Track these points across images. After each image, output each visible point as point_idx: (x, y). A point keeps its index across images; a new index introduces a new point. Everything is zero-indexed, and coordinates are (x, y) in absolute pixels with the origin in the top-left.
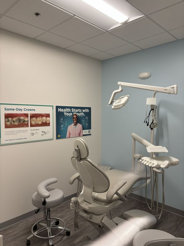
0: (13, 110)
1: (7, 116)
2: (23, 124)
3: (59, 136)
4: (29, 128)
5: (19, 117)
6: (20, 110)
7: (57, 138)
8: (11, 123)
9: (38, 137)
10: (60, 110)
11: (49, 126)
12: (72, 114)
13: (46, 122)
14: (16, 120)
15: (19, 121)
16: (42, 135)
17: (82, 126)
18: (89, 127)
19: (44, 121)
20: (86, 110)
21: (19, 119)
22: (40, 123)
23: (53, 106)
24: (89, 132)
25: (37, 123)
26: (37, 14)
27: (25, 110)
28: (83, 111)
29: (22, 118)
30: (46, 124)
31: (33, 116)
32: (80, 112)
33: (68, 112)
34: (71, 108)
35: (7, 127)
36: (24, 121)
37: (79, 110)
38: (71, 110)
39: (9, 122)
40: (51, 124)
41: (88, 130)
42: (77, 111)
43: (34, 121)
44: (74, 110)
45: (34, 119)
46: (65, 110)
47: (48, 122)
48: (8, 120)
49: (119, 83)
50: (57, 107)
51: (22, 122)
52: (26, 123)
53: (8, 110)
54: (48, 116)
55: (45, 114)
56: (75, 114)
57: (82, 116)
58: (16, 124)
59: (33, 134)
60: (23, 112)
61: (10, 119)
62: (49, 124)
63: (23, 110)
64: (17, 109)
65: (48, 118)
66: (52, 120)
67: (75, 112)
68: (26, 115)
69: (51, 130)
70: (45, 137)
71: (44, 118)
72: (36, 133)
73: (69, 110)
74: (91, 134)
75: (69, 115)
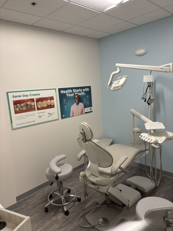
0: (20, 96)
1: (16, 103)
2: (30, 109)
3: (64, 116)
4: (37, 112)
5: (26, 102)
6: (26, 96)
7: (62, 118)
8: (20, 109)
9: (45, 118)
10: (63, 92)
11: (54, 107)
12: (73, 94)
13: (51, 104)
14: (24, 106)
15: (27, 107)
16: (48, 116)
17: (84, 104)
18: (90, 105)
19: (49, 104)
20: (87, 89)
21: (26, 104)
22: (46, 106)
23: (55, 89)
24: (91, 109)
25: (43, 106)
26: (34, 4)
27: (31, 95)
28: (84, 90)
29: (29, 103)
30: (51, 106)
31: (38, 100)
32: (81, 92)
33: (70, 93)
34: (72, 89)
35: (16, 112)
36: (31, 106)
37: (80, 89)
38: (73, 91)
39: (18, 108)
40: (55, 106)
41: (89, 108)
42: (78, 91)
43: (40, 104)
44: (76, 90)
45: (40, 102)
46: (67, 92)
47: (52, 105)
48: (17, 106)
49: (117, 65)
50: (60, 90)
51: (29, 107)
52: (33, 107)
53: (16, 97)
54: (52, 98)
55: (49, 97)
56: (77, 94)
57: (83, 95)
58: (24, 109)
59: (40, 117)
60: (29, 97)
61: (18, 105)
62: (54, 106)
63: (29, 96)
64: (24, 96)
65: (52, 101)
66: (56, 102)
67: (76, 93)
68: (32, 100)
69: (56, 111)
70: (51, 118)
71: (49, 101)
72: (43, 115)
73: (71, 91)
74: (92, 111)
75: (71, 96)
